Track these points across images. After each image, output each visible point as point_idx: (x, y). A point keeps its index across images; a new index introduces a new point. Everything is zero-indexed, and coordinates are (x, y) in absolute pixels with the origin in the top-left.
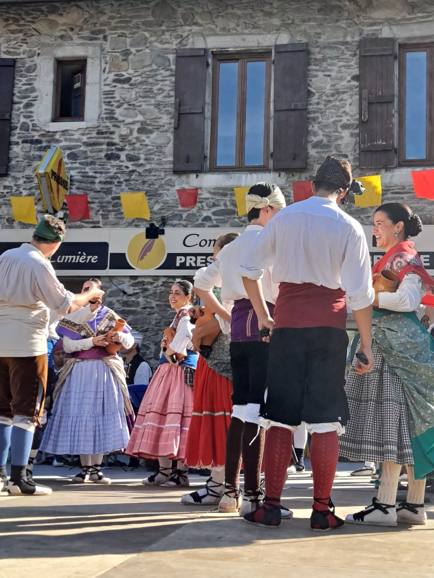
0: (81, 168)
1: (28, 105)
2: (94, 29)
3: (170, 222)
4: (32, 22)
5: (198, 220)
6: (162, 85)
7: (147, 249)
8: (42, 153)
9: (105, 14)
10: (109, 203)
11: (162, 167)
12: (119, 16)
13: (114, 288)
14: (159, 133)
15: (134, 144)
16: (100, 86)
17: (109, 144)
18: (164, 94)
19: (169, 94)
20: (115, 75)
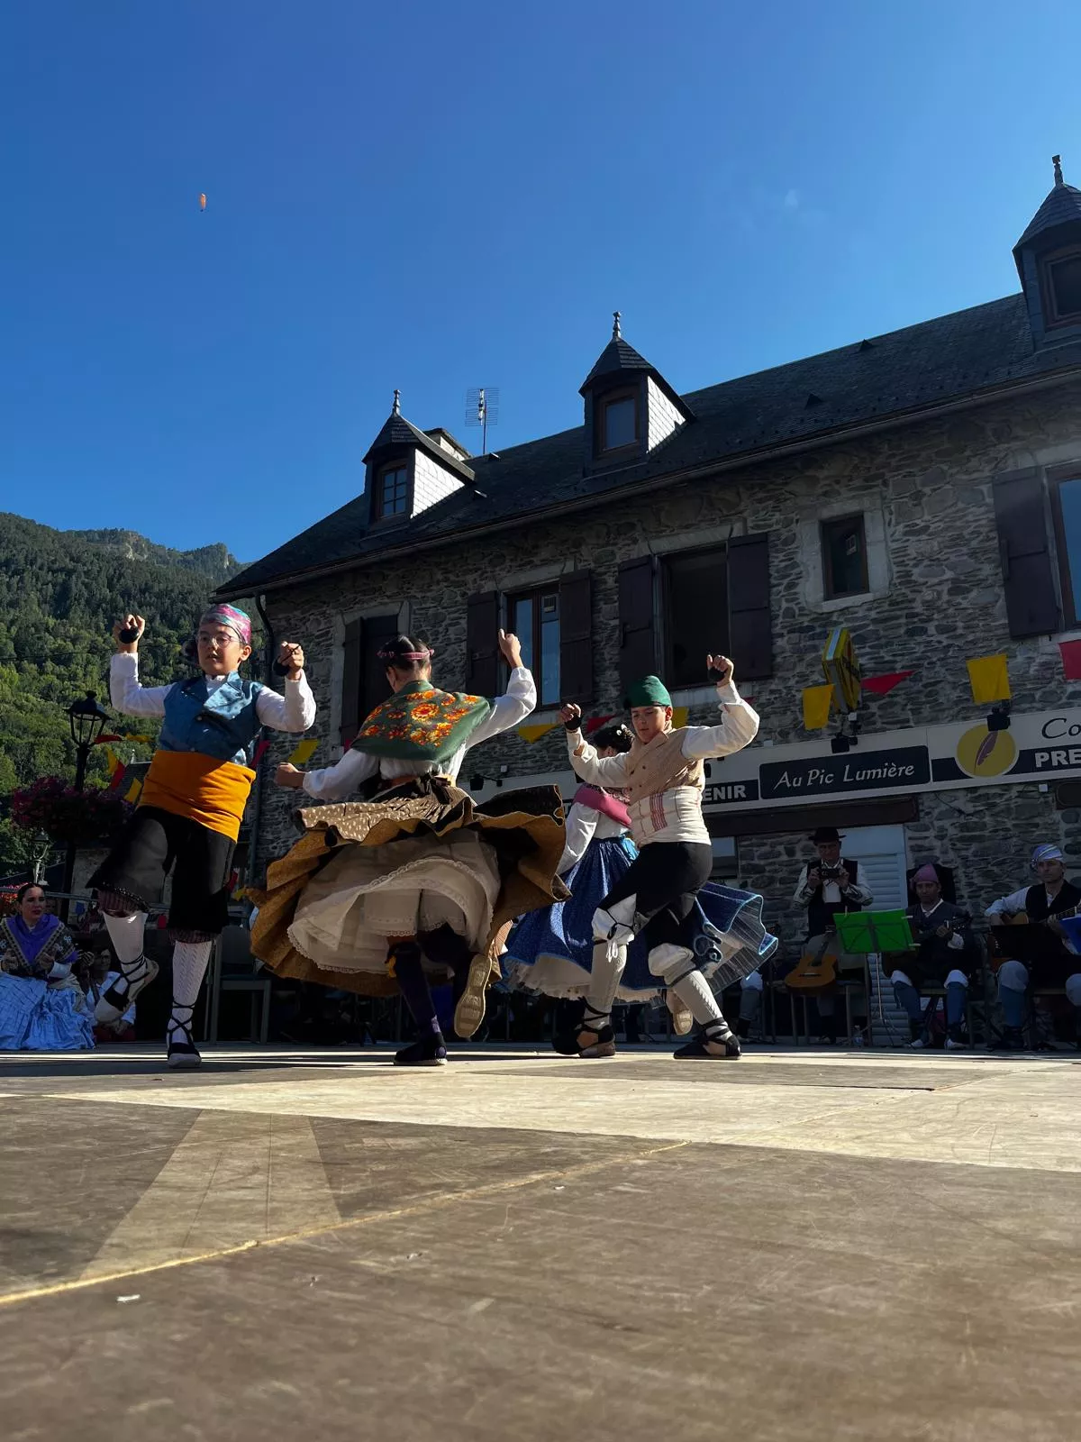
0: (875, 653)
1: (791, 585)
2: (868, 475)
3: (1016, 707)
4: (784, 484)
5: (1060, 699)
6: (975, 527)
7: (986, 749)
8: (817, 642)
9: (880, 453)
10: (919, 692)
11: (991, 634)
12: (900, 452)
13: (943, 807)
14: (981, 590)
15: (947, 609)
16: (887, 545)
17: (908, 616)
18: (981, 538)
19: (988, 537)
20: (906, 527)
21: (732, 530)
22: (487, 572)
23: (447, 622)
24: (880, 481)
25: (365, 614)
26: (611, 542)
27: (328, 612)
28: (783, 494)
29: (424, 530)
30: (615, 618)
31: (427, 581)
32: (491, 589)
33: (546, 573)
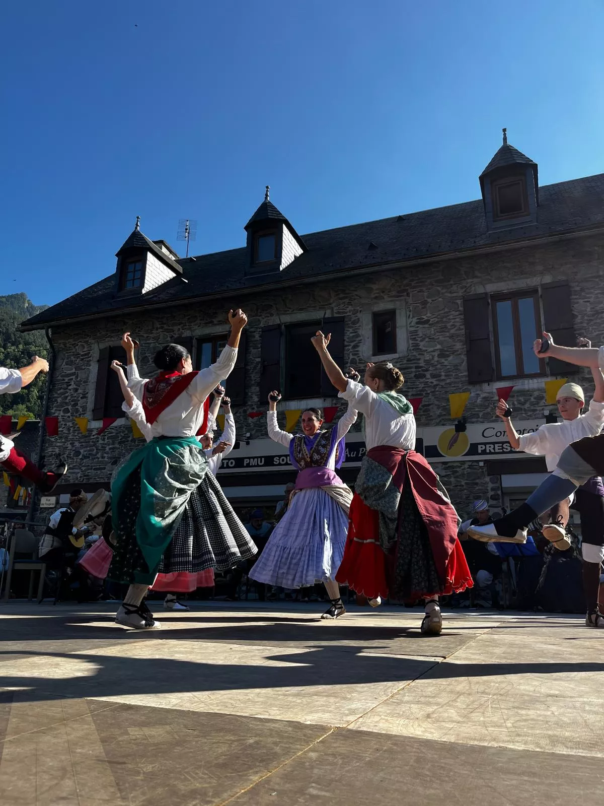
1: (356, 346)
2: (399, 289)
3: (469, 420)
4: (355, 290)
5: (492, 417)
6: (454, 322)
7: (454, 441)
9: (407, 278)
11: (459, 380)
12: (417, 278)
14: (455, 356)
15: (436, 365)
16: (407, 328)
17: (416, 367)
18: (456, 328)
19: (460, 328)
20: (417, 319)
21: (325, 313)
22: (186, 326)
24: (405, 294)
25: (111, 344)
26: (259, 314)
27: (89, 341)
28: (353, 296)
29: (151, 298)
30: (259, 357)
31: (150, 328)
32: (188, 335)
33: (220, 329)
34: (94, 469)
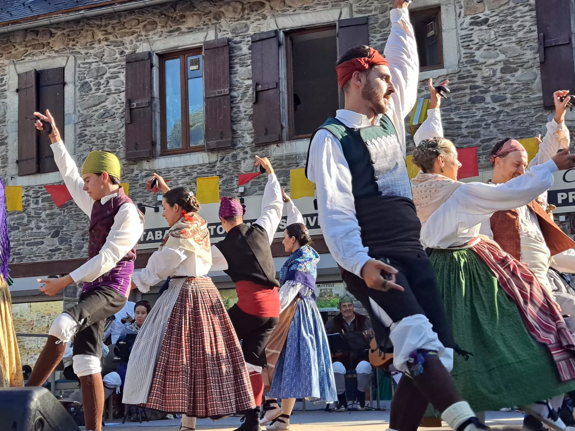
0: (447, 116)
6: (522, 22)
11: (531, 104)
14: (524, 70)
15: (499, 84)
16: (457, 31)
17: (471, 88)
18: (525, 30)
19: (530, 29)
20: (472, 18)
21: (341, 12)
22: (142, 36)
23: (108, 75)
25: (37, 66)
26: (246, 17)
27: (2, 62)
30: (249, 79)
31: (90, 40)
32: (146, 50)
33: (191, 39)
34: (27, 245)
